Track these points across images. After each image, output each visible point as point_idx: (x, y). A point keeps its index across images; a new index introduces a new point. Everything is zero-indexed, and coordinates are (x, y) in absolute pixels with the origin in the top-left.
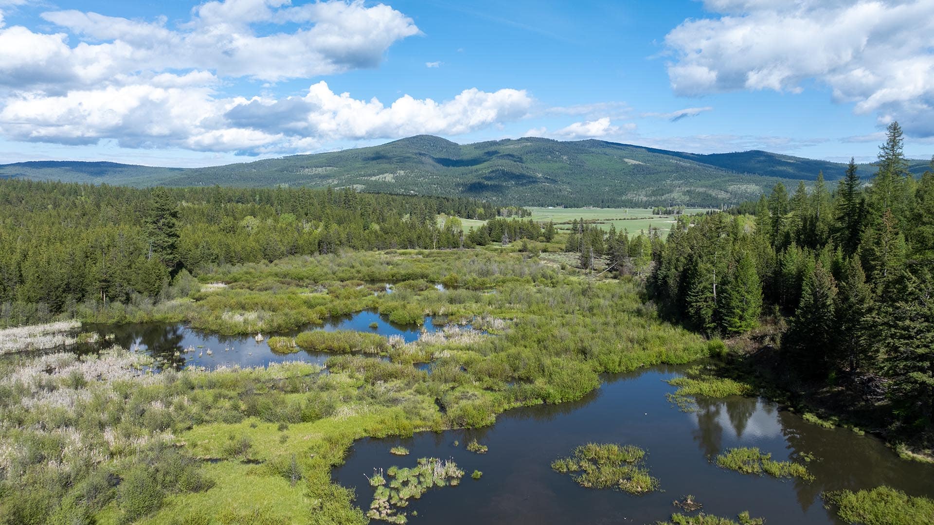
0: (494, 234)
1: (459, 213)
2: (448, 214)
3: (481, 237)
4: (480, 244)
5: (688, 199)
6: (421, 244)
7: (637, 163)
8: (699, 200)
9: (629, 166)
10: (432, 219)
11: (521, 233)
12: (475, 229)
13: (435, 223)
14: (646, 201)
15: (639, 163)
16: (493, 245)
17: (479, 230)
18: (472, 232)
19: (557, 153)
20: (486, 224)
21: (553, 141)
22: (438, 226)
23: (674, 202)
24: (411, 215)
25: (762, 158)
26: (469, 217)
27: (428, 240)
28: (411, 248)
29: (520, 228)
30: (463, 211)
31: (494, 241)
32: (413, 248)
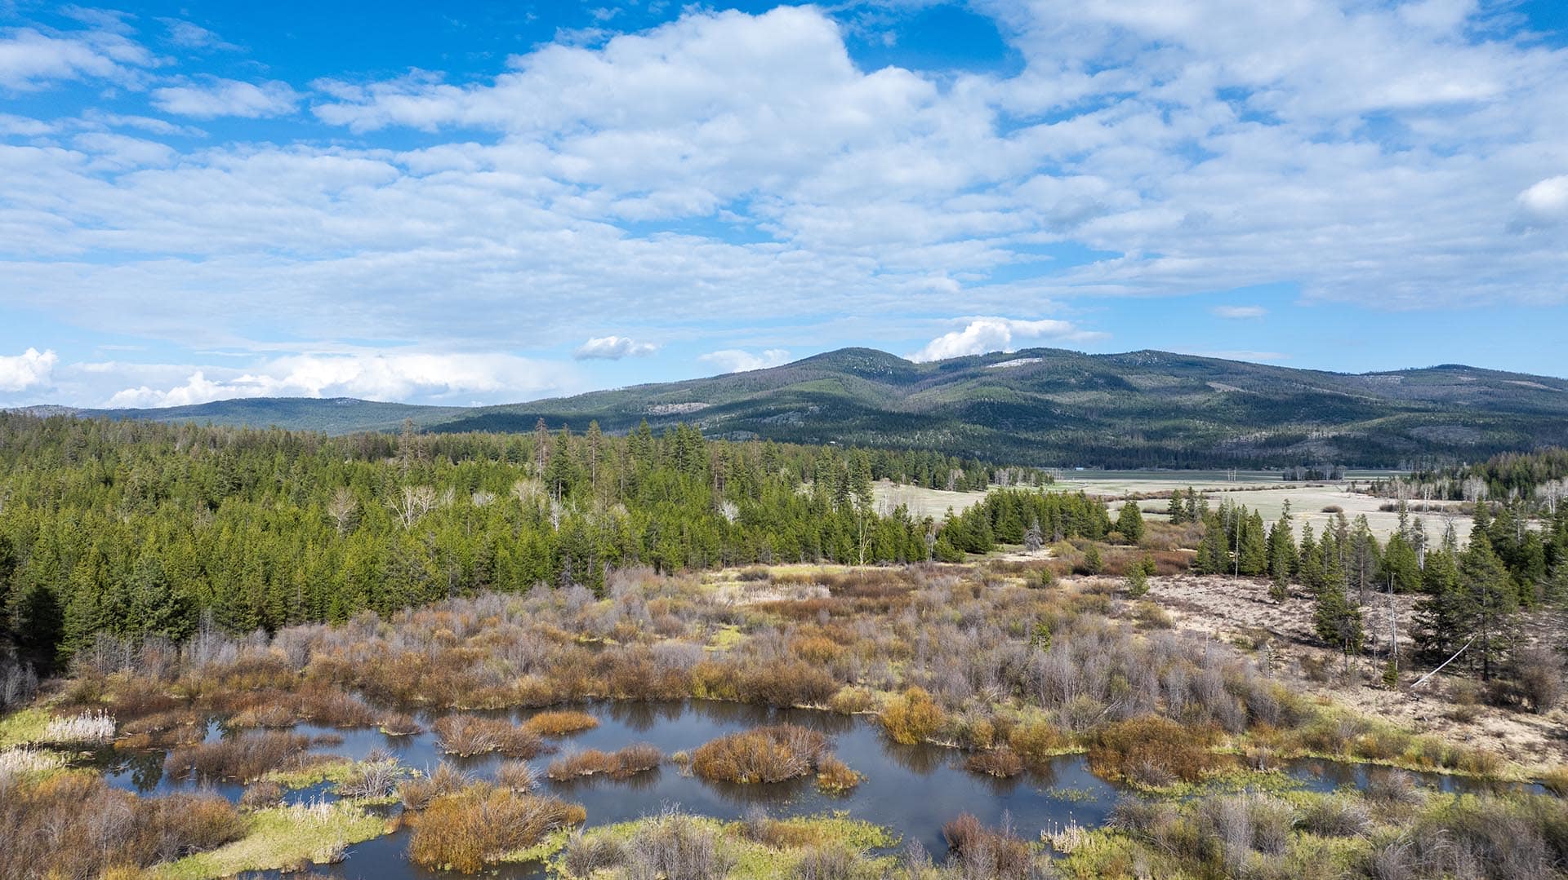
0: (1001, 524)
1: (915, 477)
2: (896, 480)
3: (973, 533)
4: (973, 550)
5: (1336, 452)
6: (832, 550)
7: (1233, 389)
8: (1357, 456)
9: (1219, 395)
10: (860, 489)
11: (1065, 522)
12: (958, 513)
13: (868, 499)
14: (1258, 456)
15: (1237, 389)
16: (1003, 551)
17: (966, 515)
18: (952, 521)
19: (1087, 374)
20: (981, 501)
21: (1078, 353)
22: (875, 507)
23: (1311, 459)
24: (815, 482)
25: (1465, 379)
26: (937, 485)
27: (847, 542)
28: (807, 560)
29: (1063, 511)
30: (924, 474)
31: (1002, 540)
32: (813, 561)
